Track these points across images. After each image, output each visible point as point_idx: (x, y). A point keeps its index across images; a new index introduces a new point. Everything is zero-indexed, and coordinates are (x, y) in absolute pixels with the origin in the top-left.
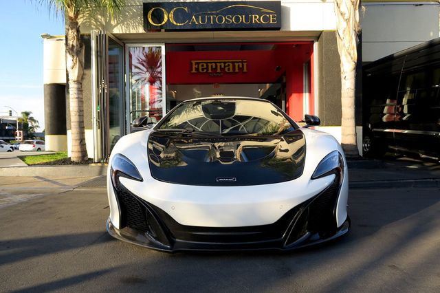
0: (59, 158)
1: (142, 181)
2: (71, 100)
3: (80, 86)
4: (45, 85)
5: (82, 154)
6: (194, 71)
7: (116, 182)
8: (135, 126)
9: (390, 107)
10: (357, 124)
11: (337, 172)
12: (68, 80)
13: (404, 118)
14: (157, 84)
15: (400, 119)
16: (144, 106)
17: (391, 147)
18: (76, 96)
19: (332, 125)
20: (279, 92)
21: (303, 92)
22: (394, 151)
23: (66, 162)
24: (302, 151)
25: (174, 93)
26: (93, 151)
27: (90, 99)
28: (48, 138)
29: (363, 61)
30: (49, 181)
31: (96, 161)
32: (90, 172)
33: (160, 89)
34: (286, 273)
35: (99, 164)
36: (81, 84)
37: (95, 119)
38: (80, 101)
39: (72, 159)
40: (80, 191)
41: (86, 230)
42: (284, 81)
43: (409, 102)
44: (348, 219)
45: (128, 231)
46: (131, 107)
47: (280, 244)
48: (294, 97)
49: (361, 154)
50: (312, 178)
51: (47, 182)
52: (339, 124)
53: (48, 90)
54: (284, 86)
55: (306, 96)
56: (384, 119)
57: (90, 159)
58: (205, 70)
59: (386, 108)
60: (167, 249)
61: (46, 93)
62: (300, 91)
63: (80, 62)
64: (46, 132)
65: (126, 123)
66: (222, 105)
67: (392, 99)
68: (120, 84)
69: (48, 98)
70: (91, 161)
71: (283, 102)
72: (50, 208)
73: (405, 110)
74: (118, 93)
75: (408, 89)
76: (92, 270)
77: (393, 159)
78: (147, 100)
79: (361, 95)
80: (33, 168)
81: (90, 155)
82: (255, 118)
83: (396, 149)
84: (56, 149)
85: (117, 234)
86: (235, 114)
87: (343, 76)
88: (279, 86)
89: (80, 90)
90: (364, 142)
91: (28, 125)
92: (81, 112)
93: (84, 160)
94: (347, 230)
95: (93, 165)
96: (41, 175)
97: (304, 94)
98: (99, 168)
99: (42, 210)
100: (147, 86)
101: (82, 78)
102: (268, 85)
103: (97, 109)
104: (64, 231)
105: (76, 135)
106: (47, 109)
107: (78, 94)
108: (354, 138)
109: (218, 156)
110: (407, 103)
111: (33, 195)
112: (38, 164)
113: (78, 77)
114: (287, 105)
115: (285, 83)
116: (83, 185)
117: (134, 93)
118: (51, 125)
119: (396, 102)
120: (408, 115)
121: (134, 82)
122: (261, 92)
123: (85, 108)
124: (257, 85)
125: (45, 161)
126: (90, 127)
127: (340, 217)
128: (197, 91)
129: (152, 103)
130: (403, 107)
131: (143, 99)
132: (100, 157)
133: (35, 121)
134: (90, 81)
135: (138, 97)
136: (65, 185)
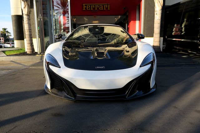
0: (22, 52)
1: (60, 67)
2: (25, 24)
3: (29, 17)
4: (12, 16)
5: (32, 50)
6: (84, 9)
7: (48, 68)
8: (56, 39)
9: (176, 28)
10: (161, 36)
11: (152, 63)
12: (23, 14)
13: (182, 34)
14: (66, 15)
15: (180, 34)
16: (60, 26)
17: (175, 47)
18: (27, 22)
19: (149, 37)
20: (124, 20)
21: (136, 20)
22: (176, 49)
23: (25, 54)
24: (136, 52)
25: (75, 20)
26: (37, 49)
27: (34, 24)
28: (15, 42)
29: (165, 5)
30: (17, 63)
31: (39, 54)
32: (36, 59)
33: (68, 17)
34: (127, 111)
35: (41, 55)
36: (29, 16)
37: (37, 34)
38: (30, 25)
39: (28, 53)
40: (32, 68)
41: (35, 89)
42: (127, 14)
43: (185, 26)
44: (156, 84)
45: (55, 91)
46: (54, 27)
47: (125, 97)
48: (132, 22)
49: (162, 50)
50: (140, 67)
51: (16, 64)
52: (152, 36)
53: (14, 18)
54: (127, 17)
55: (137, 22)
56: (173, 34)
57: (36, 52)
58: (90, 9)
59: (174, 29)
60: (73, 99)
61: (13, 20)
62: (135, 20)
63: (28, 5)
64: (14, 39)
65: (52, 35)
66: (98, 28)
67: (178, 24)
68: (48, 15)
69: (14, 22)
70: (36, 53)
71: (127, 25)
72: (18, 77)
73: (183, 30)
74: (48, 20)
75: (185, 20)
76: (38, 109)
77: (176, 53)
78: (62, 23)
79: (164, 22)
80: (9, 57)
81: (36, 50)
82: (113, 34)
83: (178, 48)
84: (20, 47)
85: (49, 92)
86: (104, 32)
87: (155, 13)
88: (125, 17)
89: (29, 19)
90: (163, 44)
91: (6, 34)
92: (30, 30)
93: (33, 53)
94: (155, 89)
95: (37, 55)
96: (13, 60)
97: (137, 21)
98: (41, 57)
99: (15, 78)
100: (62, 16)
101: (30, 13)
102: (119, 16)
103: (38, 29)
104: (24, 90)
105: (28, 41)
106: (14, 28)
107: (28, 21)
108: (159, 43)
109: (96, 55)
110: (184, 27)
111: (10, 71)
112: (11, 55)
113: (28, 12)
114: (128, 27)
115: (128, 15)
116: (33, 65)
117: (55, 20)
118: (16, 35)
119: (179, 26)
120: (184, 32)
121: (55, 14)
122: (116, 19)
123: (32, 28)
124: (114, 16)
125: (15, 53)
126: (35, 37)
127: (152, 83)
128: (86, 19)
129: (64, 24)
130: (182, 28)
131: (60, 23)
132: (41, 51)
133: (9, 33)
134: (34, 15)
135: (58, 21)
136: (25, 65)
